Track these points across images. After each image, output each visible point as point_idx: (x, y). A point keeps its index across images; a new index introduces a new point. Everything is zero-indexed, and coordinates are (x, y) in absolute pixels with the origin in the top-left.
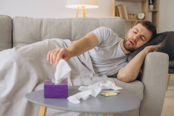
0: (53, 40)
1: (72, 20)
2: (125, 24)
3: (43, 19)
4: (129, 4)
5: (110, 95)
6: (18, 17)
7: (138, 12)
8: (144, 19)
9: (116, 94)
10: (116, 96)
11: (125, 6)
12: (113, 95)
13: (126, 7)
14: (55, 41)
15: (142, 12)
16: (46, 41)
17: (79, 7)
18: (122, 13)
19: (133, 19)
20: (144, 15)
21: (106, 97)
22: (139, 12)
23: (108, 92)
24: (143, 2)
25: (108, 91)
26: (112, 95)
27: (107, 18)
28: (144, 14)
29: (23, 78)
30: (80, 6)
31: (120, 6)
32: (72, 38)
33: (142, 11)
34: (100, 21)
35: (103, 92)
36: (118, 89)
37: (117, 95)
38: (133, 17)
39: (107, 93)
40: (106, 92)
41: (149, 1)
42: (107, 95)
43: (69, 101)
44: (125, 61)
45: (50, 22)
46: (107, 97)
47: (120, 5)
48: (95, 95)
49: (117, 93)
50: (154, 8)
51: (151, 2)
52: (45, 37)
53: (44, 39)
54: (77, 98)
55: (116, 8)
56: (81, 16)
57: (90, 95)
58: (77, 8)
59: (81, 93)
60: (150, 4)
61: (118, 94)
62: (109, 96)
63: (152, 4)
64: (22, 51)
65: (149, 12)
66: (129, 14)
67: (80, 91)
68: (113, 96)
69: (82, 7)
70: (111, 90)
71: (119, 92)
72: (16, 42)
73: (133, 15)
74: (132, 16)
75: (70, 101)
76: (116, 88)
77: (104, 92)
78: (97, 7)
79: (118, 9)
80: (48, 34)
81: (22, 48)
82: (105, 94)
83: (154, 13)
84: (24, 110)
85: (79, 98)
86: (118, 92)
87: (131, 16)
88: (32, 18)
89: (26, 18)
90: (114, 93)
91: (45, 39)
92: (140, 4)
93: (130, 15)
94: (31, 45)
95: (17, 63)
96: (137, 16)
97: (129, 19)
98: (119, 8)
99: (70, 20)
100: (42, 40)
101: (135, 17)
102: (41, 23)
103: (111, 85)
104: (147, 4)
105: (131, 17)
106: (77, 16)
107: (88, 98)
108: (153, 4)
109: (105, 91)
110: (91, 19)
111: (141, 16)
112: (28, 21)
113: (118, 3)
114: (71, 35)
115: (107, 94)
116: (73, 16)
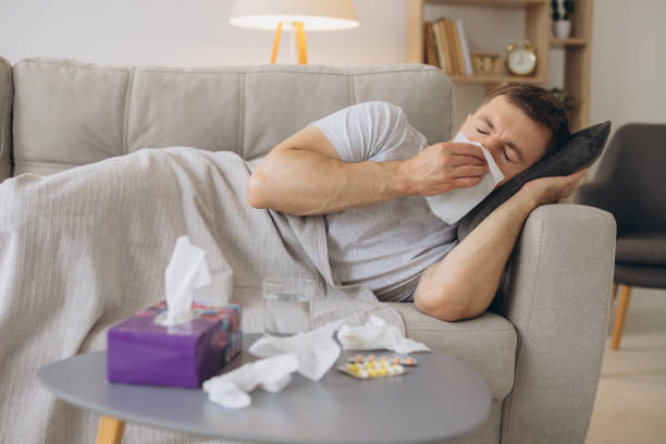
0: (170, 154)
1: (244, 74)
2: (451, 95)
3: (134, 69)
4: (476, 16)
5: (374, 373)
6: (36, 61)
7: (510, 48)
8: (533, 73)
9: (400, 369)
10: (399, 379)
11: (459, 25)
12: (387, 372)
13: (466, 26)
14: (178, 158)
15: (527, 48)
16: (141, 157)
17: (280, 24)
18: (450, 51)
19: (492, 72)
20: (533, 58)
21: (361, 380)
22: (516, 47)
23: (371, 362)
24: (532, 10)
25: (371, 356)
26: (382, 371)
27: (385, 67)
28: (536, 54)
29: (40, 299)
30: (287, 22)
31: (442, 23)
32: (246, 144)
33: (527, 42)
34: (355, 78)
35: (351, 359)
36: (410, 350)
37: (403, 375)
38: (493, 67)
39: (366, 364)
40: (361, 362)
41: (555, 5)
42: (364, 374)
43: (207, 395)
44: (449, 237)
45: (161, 81)
46: (364, 382)
47: (442, 19)
48: (317, 375)
49: (405, 365)
50: (573, 33)
51: (562, 11)
52: (140, 141)
53: (135, 146)
54: (241, 387)
55: (427, 29)
56: (289, 58)
57: (296, 375)
58: (274, 27)
59: (258, 365)
60: (556, 17)
61: (409, 369)
62: (370, 378)
63: (566, 18)
64: (40, 191)
65: (552, 46)
66: (477, 56)
67: (254, 359)
68: (386, 377)
69: (294, 24)
70: (382, 351)
71: (415, 362)
72: (25, 160)
73: (493, 58)
74: (487, 62)
75: (213, 397)
76: (404, 347)
77: (353, 363)
78: (352, 24)
79: (434, 36)
80: (153, 130)
81: (45, 180)
82: (356, 371)
83: (574, 52)
84: (45, 426)
85: (251, 387)
86: (408, 361)
87: (482, 61)
88: (91, 65)
89: (67, 64)
90: (392, 364)
91: (138, 149)
92: (521, 16)
93: (482, 57)
94: (79, 169)
95: (20, 239)
96: (506, 64)
97: (475, 71)
98: (437, 29)
99: (239, 73)
100: (127, 153)
101: (499, 65)
102: (126, 85)
103: (382, 335)
104: (545, 15)
105: (482, 68)
106: (273, 60)
107: (284, 384)
108: (571, 15)
109: (359, 357)
110: (320, 72)
111: (523, 62)
112: (72, 76)
113: (433, 12)
114: (240, 133)
115: (366, 368)
116: (254, 59)
